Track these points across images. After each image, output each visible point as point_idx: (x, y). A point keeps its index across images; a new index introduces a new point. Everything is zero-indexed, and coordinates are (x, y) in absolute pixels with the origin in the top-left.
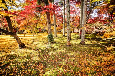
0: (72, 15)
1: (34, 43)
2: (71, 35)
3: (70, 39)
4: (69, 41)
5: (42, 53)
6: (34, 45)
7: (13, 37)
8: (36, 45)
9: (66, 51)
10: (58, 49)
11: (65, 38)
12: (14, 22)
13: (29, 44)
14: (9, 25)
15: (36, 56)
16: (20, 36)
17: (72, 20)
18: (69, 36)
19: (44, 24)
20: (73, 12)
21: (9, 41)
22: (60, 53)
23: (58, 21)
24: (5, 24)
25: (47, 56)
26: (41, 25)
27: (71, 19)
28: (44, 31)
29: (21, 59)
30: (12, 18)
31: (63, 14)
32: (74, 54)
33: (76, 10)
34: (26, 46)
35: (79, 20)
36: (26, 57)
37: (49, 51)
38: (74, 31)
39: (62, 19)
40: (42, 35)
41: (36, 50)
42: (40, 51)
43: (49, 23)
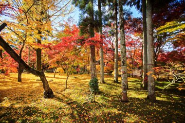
0: (130, 49)
1: (68, 91)
2: (128, 80)
3: (128, 89)
4: (125, 92)
5: (77, 110)
6: (66, 95)
7: (39, 78)
8: (69, 94)
9: (120, 112)
10: (105, 106)
11: (118, 86)
12: (46, 56)
13: (59, 91)
14: (38, 60)
15: (68, 114)
16: (48, 76)
17: (129, 56)
18: (126, 84)
19: (85, 61)
20: (131, 44)
21: (33, 83)
22: (109, 114)
23: (107, 56)
24: (34, 57)
25: (86, 119)
26: (80, 61)
27: (127, 53)
28: (84, 71)
29: (43, 118)
30: (43, 51)
31: (115, 47)
32: (136, 119)
33: (134, 42)
34: (54, 93)
35: (142, 56)
36: (51, 115)
37: (89, 108)
38: (134, 74)
39: (114, 53)
40: (81, 78)
41: (69, 104)
42: (75, 106)
43: (94, 60)
